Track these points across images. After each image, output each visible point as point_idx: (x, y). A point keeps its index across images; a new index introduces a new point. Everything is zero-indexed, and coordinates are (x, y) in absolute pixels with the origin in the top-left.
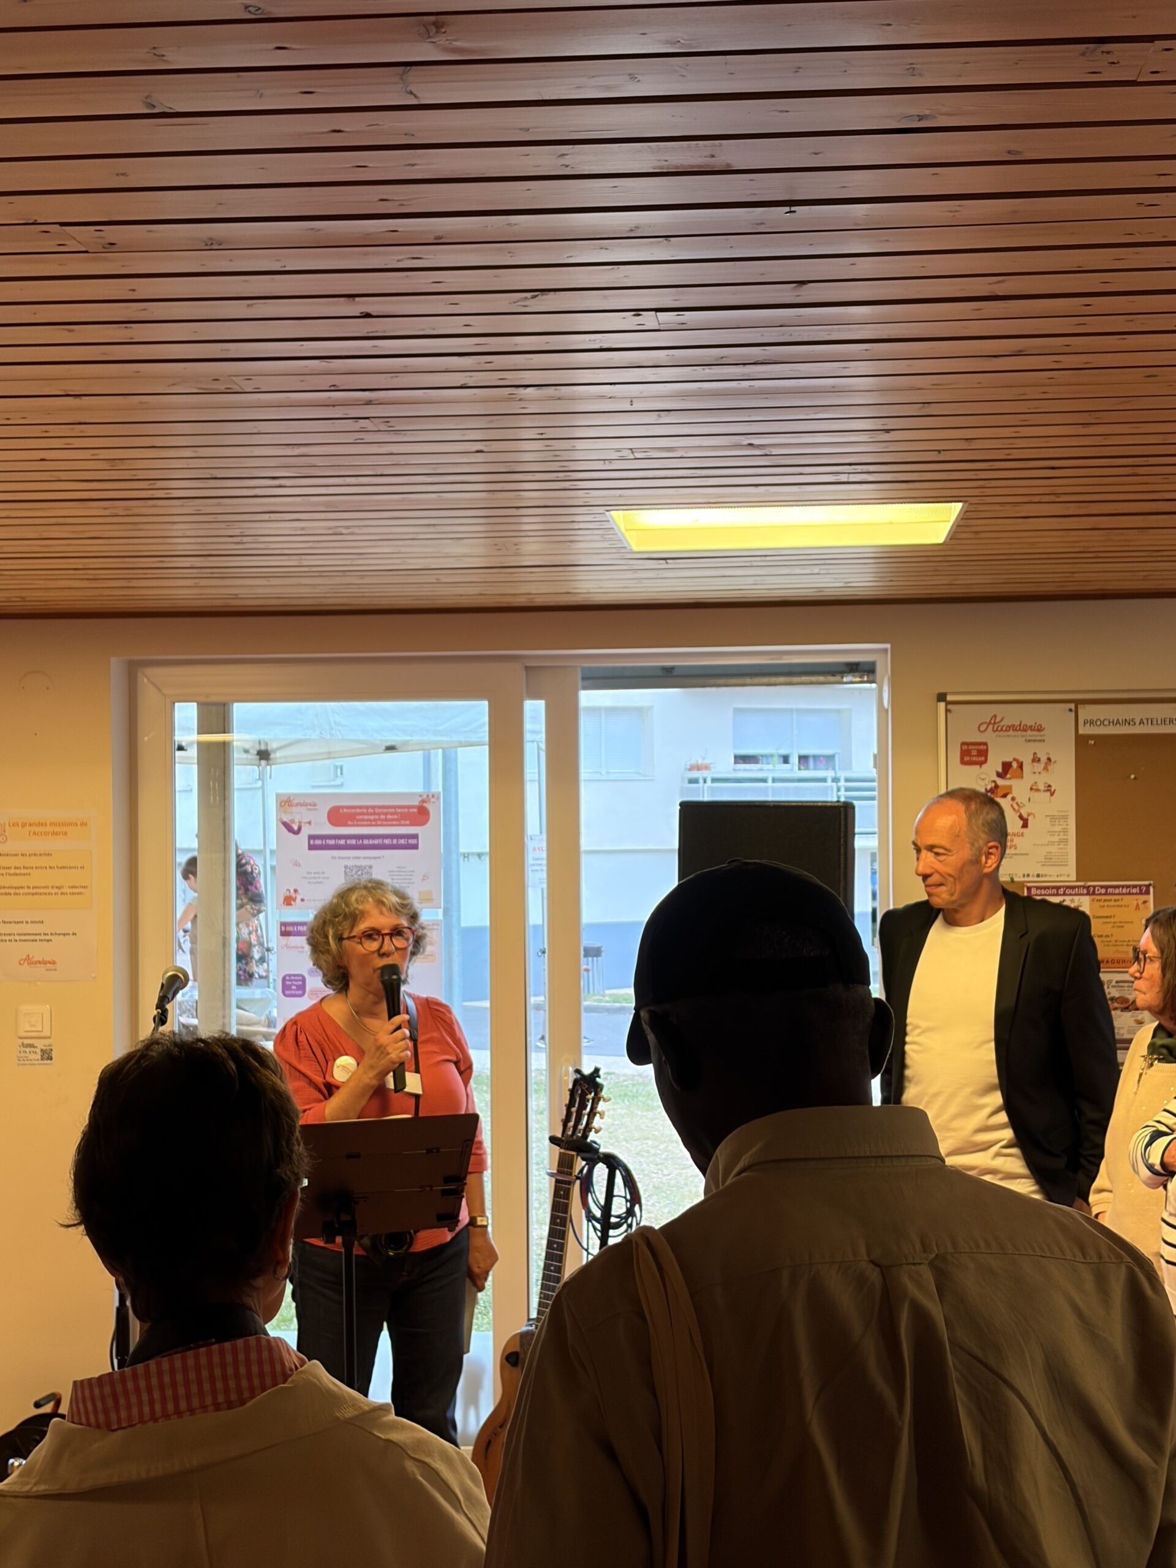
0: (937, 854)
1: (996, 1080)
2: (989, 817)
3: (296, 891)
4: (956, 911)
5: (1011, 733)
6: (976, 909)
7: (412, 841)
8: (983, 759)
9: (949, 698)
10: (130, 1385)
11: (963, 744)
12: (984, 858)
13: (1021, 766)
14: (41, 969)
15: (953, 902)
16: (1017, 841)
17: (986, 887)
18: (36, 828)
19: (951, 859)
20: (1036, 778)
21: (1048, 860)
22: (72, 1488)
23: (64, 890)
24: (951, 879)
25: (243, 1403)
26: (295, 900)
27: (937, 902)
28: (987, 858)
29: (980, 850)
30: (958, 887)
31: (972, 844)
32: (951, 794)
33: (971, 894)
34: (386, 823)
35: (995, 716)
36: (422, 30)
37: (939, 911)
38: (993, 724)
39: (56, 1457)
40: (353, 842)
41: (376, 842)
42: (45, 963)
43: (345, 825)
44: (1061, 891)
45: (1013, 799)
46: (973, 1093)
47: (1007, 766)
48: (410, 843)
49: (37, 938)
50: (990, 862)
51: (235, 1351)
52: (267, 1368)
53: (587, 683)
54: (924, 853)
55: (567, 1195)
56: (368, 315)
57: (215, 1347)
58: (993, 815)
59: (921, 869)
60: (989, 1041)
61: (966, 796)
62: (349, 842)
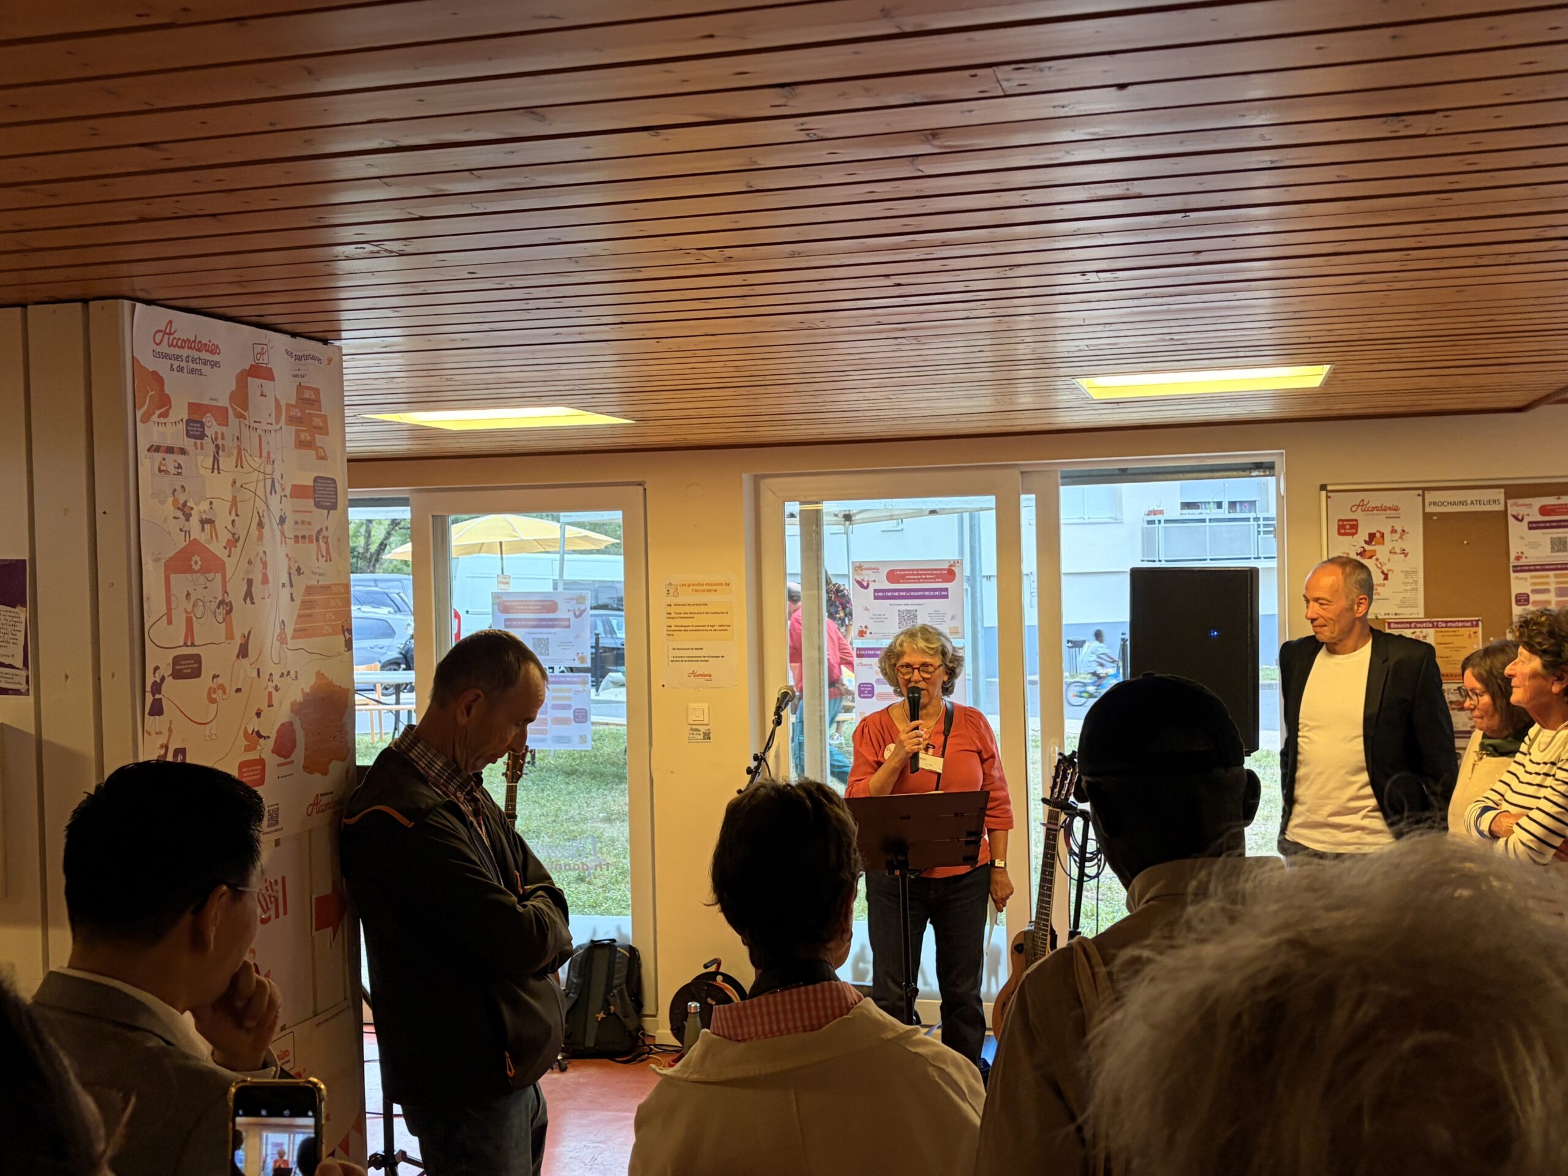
0: (1321, 604)
1: (1364, 764)
2: (1359, 578)
3: (866, 627)
4: (1335, 644)
5: (1375, 512)
6: (1350, 642)
7: (944, 593)
8: (1354, 531)
9: (1329, 488)
10: (749, 1012)
11: (1339, 520)
12: (1356, 607)
13: (1382, 536)
14: (702, 680)
15: (1333, 638)
16: (1380, 589)
17: (1358, 626)
18: (698, 587)
19: (1332, 608)
20: (1395, 544)
21: (1403, 603)
22: (713, 1078)
23: (715, 628)
24: (1332, 622)
25: (820, 1026)
26: (865, 633)
27: (1321, 638)
28: (1358, 606)
29: (1353, 601)
30: (1337, 628)
31: (1347, 597)
32: (1331, 561)
33: (1348, 631)
34: (925, 581)
35: (1363, 500)
36: (923, 138)
37: (1323, 644)
38: (1362, 506)
39: (703, 1057)
40: (904, 594)
41: (919, 593)
42: (704, 675)
43: (899, 582)
44: (1413, 625)
45: (1377, 559)
46: (1347, 773)
47: (1372, 536)
48: (943, 594)
49: (699, 659)
50: (1360, 609)
51: (815, 992)
52: (836, 1003)
53: (1066, 480)
54: (1312, 603)
55: (1055, 838)
56: (899, 285)
57: (802, 989)
58: (1363, 576)
59: (1310, 615)
60: (1358, 737)
61: (1343, 562)
62: (901, 594)
